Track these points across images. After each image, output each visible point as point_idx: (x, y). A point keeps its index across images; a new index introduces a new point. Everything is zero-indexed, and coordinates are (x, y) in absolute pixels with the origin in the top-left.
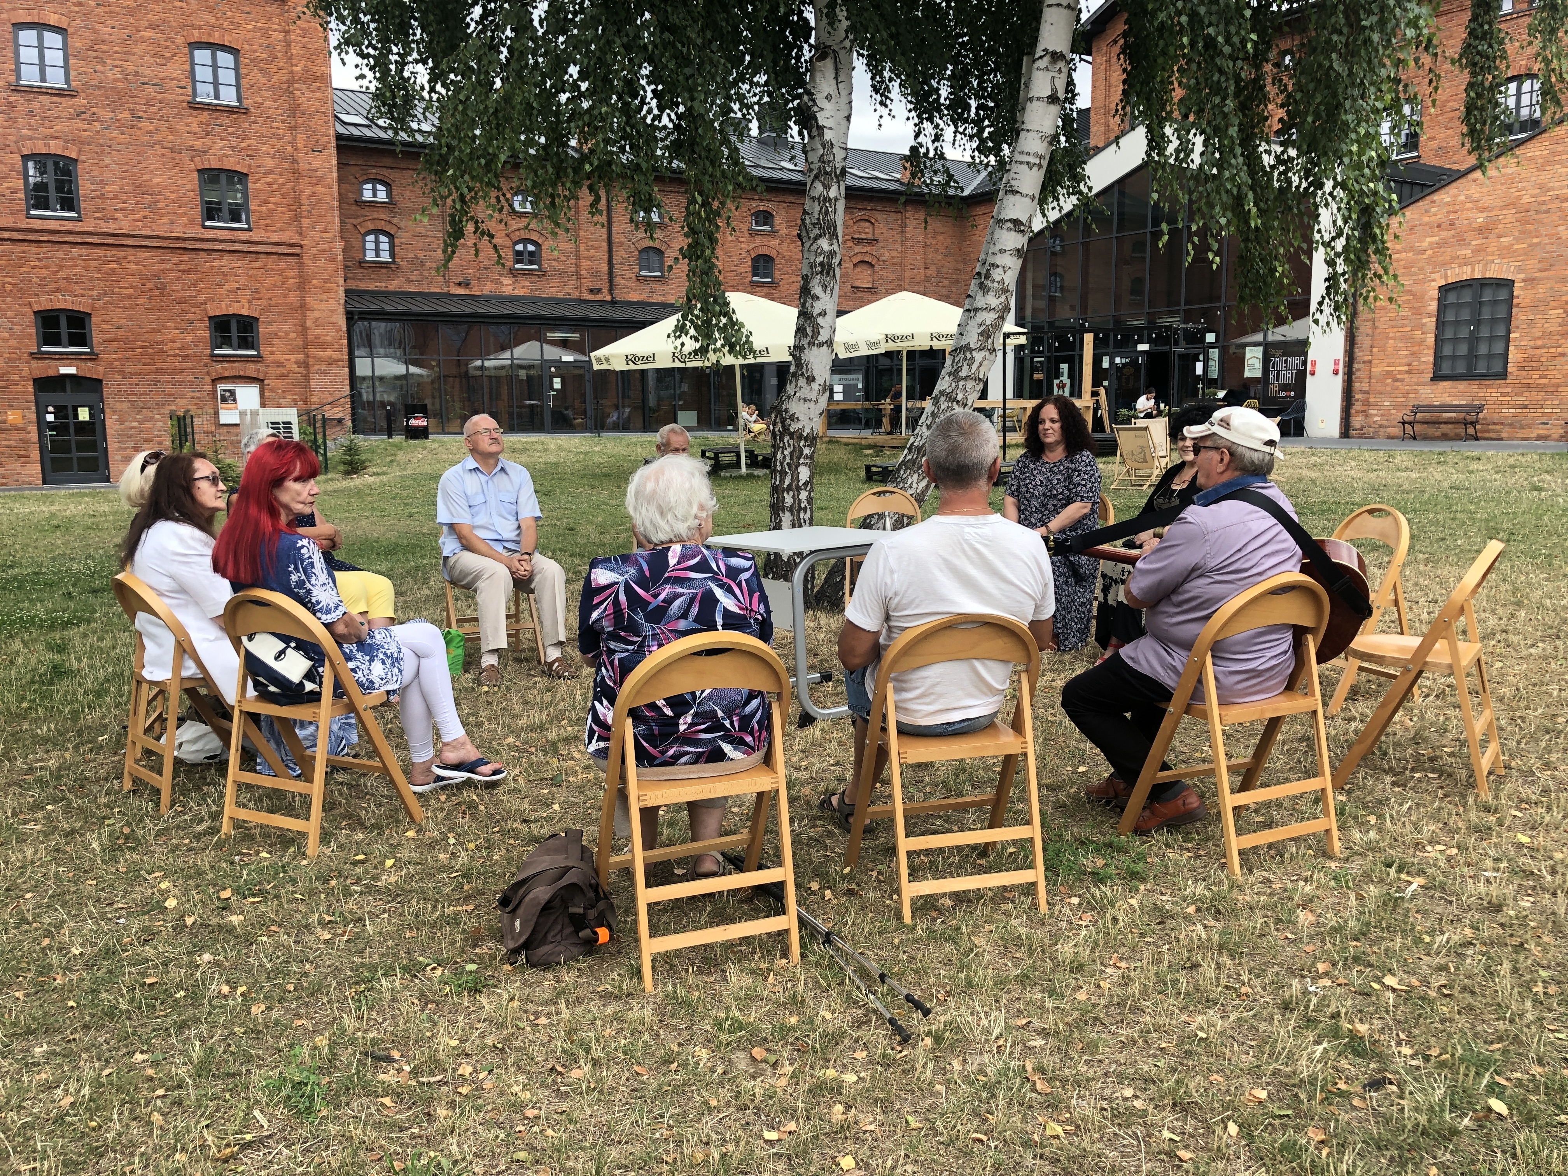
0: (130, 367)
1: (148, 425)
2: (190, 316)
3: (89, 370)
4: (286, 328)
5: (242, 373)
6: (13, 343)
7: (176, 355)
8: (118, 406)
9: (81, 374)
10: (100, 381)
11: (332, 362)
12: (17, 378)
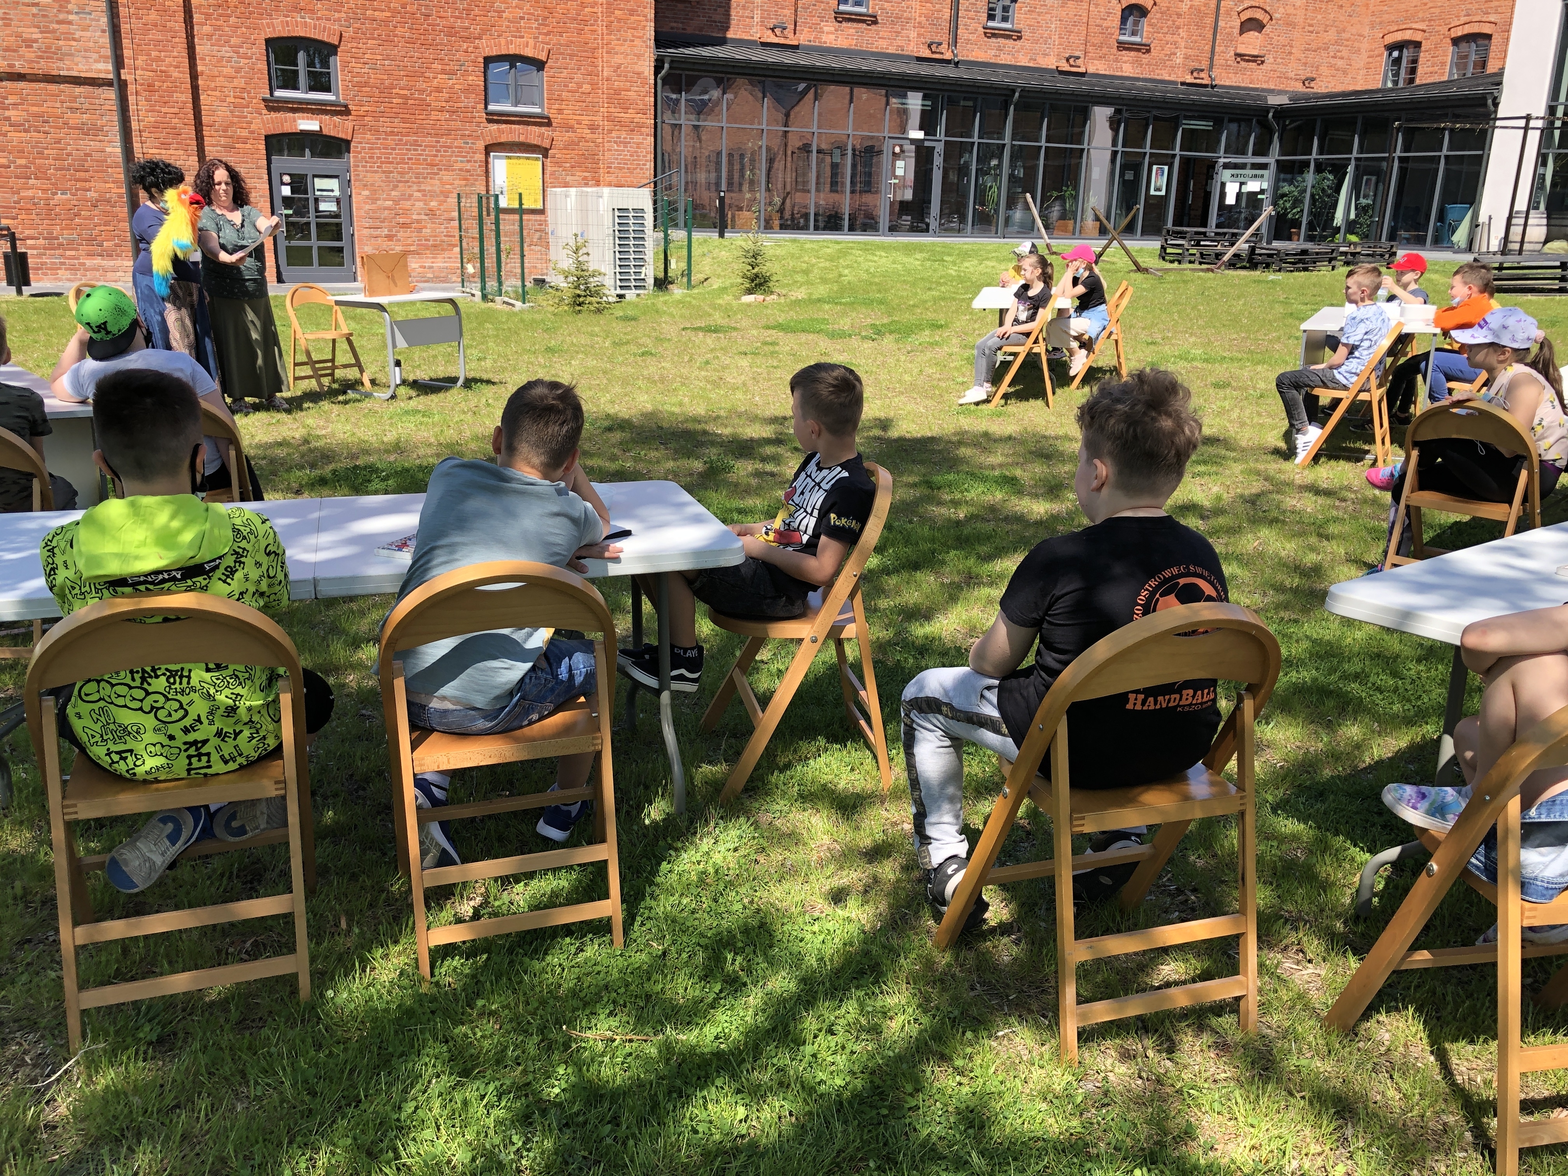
0: (385, 125)
1: (407, 204)
2: (459, 55)
3: (334, 127)
4: (578, 77)
5: (522, 139)
6: (240, 82)
7: (442, 110)
8: (370, 178)
9: (325, 132)
10: (348, 143)
11: (634, 128)
12: (245, 133)
